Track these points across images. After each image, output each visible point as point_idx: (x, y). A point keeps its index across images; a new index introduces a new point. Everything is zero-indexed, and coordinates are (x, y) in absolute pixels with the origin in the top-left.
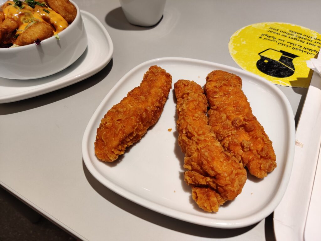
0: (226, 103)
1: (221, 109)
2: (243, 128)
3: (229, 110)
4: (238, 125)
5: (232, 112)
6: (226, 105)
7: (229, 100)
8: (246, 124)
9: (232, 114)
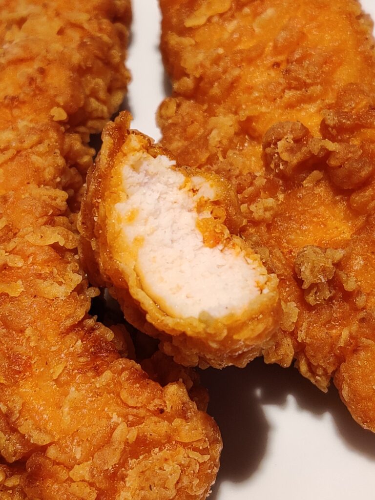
0: (241, 52)
1: (216, 90)
2: (316, 174)
3: (250, 89)
4: (286, 163)
5: (266, 97)
6: (237, 64)
7: (257, 30)
8: (329, 154)
9: (264, 109)
